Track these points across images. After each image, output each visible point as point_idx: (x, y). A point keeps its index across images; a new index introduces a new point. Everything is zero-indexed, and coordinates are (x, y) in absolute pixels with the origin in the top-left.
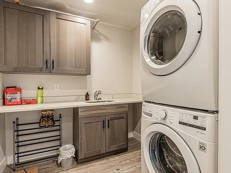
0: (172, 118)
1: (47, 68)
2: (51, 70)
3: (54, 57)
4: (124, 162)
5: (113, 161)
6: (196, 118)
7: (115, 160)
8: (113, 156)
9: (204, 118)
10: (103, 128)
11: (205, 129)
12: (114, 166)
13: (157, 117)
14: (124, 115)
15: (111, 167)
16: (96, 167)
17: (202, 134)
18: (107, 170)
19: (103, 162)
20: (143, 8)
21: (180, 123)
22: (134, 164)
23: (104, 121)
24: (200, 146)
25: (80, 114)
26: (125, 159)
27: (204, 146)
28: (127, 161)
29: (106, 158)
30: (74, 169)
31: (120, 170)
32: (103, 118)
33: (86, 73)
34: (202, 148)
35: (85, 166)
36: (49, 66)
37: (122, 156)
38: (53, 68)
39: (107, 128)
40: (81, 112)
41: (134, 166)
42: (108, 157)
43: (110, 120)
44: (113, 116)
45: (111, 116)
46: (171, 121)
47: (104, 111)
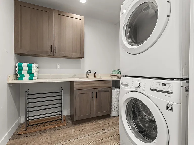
0: (144, 86)
1: (51, 52)
2: (54, 53)
3: (56, 44)
4: (108, 125)
5: (99, 123)
6: (164, 85)
7: (101, 123)
8: (100, 120)
9: (171, 84)
10: (92, 98)
11: (171, 93)
12: (100, 127)
13: (133, 86)
14: (109, 89)
15: (98, 128)
16: (87, 127)
17: (169, 97)
18: (95, 130)
19: (92, 124)
20: (123, 4)
21: (151, 89)
22: (116, 126)
23: (93, 93)
24: (168, 106)
25: (75, 86)
26: (109, 123)
27: (171, 106)
28: (110, 124)
29: (95, 121)
30: (70, 128)
31: (105, 130)
32: (92, 91)
33: (80, 56)
34: (169, 108)
35: (78, 126)
36: (52, 50)
37: (107, 120)
38: (56, 52)
39: (95, 98)
40: (76, 85)
41: (116, 128)
42: (96, 121)
43: (97, 92)
44: (100, 89)
45: (98, 89)
46: (143, 89)
47: (93, 85)
